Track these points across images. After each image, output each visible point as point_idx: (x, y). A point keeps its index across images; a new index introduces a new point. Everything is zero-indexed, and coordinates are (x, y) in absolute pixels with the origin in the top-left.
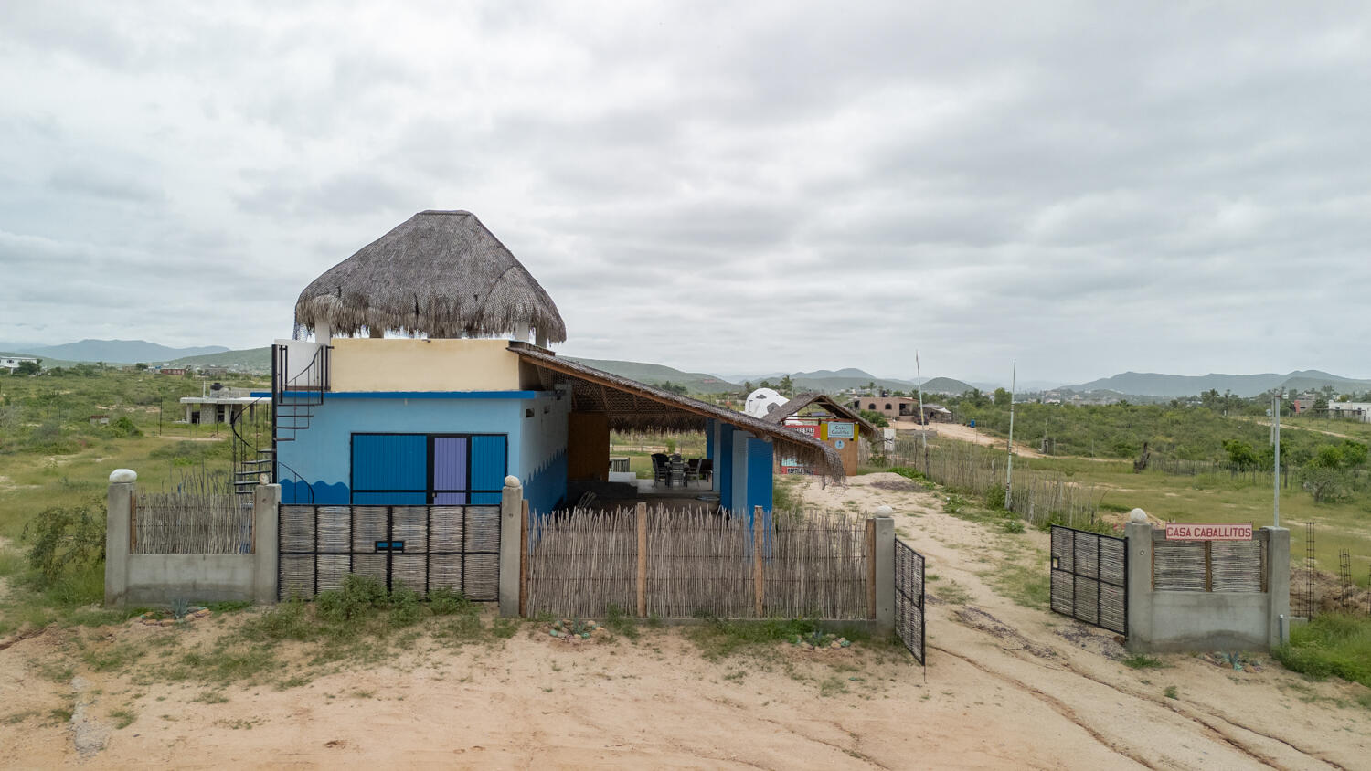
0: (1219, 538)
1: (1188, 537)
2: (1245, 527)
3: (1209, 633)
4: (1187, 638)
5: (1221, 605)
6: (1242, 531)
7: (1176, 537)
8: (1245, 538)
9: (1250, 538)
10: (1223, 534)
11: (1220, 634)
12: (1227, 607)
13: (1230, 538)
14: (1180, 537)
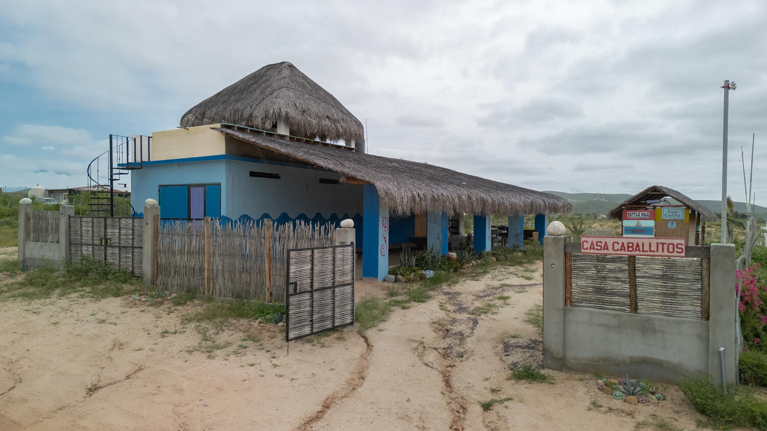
0: (642, 253)
1: (606, 251)
2: (675, 242)
3: (632, 357)
4: (606, 360)
5: (647, 328)
6: (671, 247)
7: (592, 251)
8: (675, 254)
9: (683, 254)
10: (647, 248)
11: (645, 361)
12: (654, 331)
13: (656, 253)
14: (596, 251)
